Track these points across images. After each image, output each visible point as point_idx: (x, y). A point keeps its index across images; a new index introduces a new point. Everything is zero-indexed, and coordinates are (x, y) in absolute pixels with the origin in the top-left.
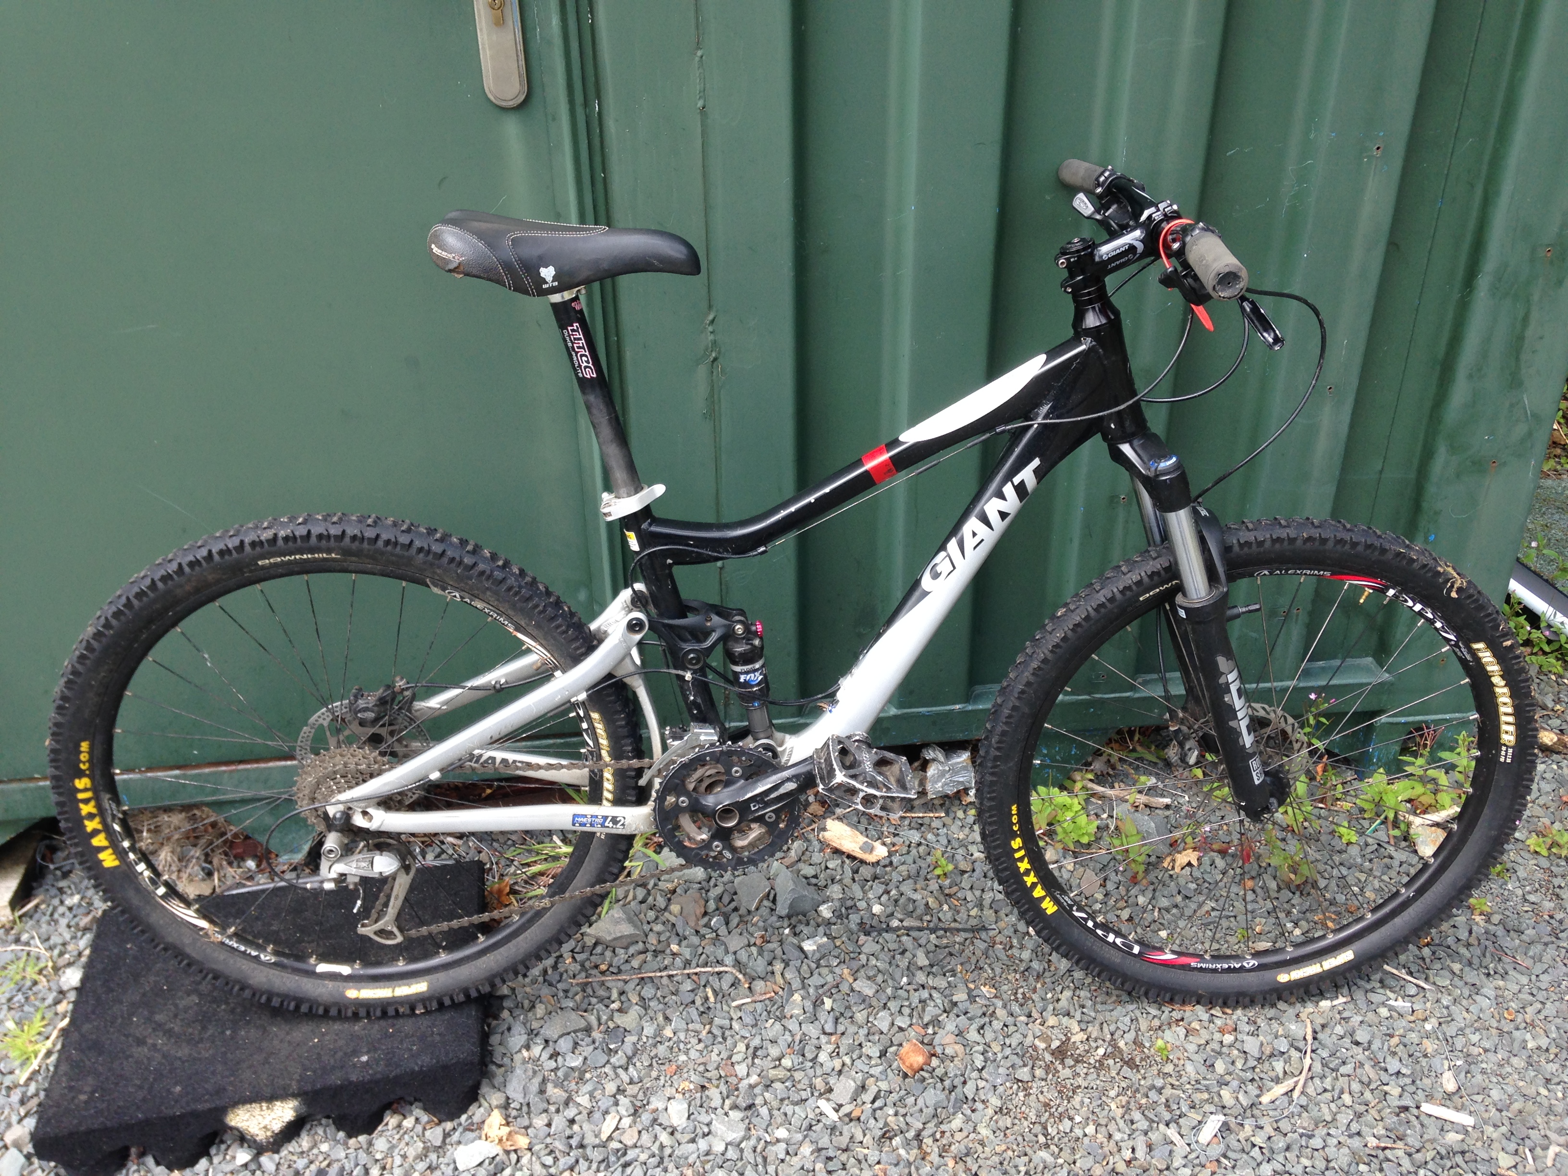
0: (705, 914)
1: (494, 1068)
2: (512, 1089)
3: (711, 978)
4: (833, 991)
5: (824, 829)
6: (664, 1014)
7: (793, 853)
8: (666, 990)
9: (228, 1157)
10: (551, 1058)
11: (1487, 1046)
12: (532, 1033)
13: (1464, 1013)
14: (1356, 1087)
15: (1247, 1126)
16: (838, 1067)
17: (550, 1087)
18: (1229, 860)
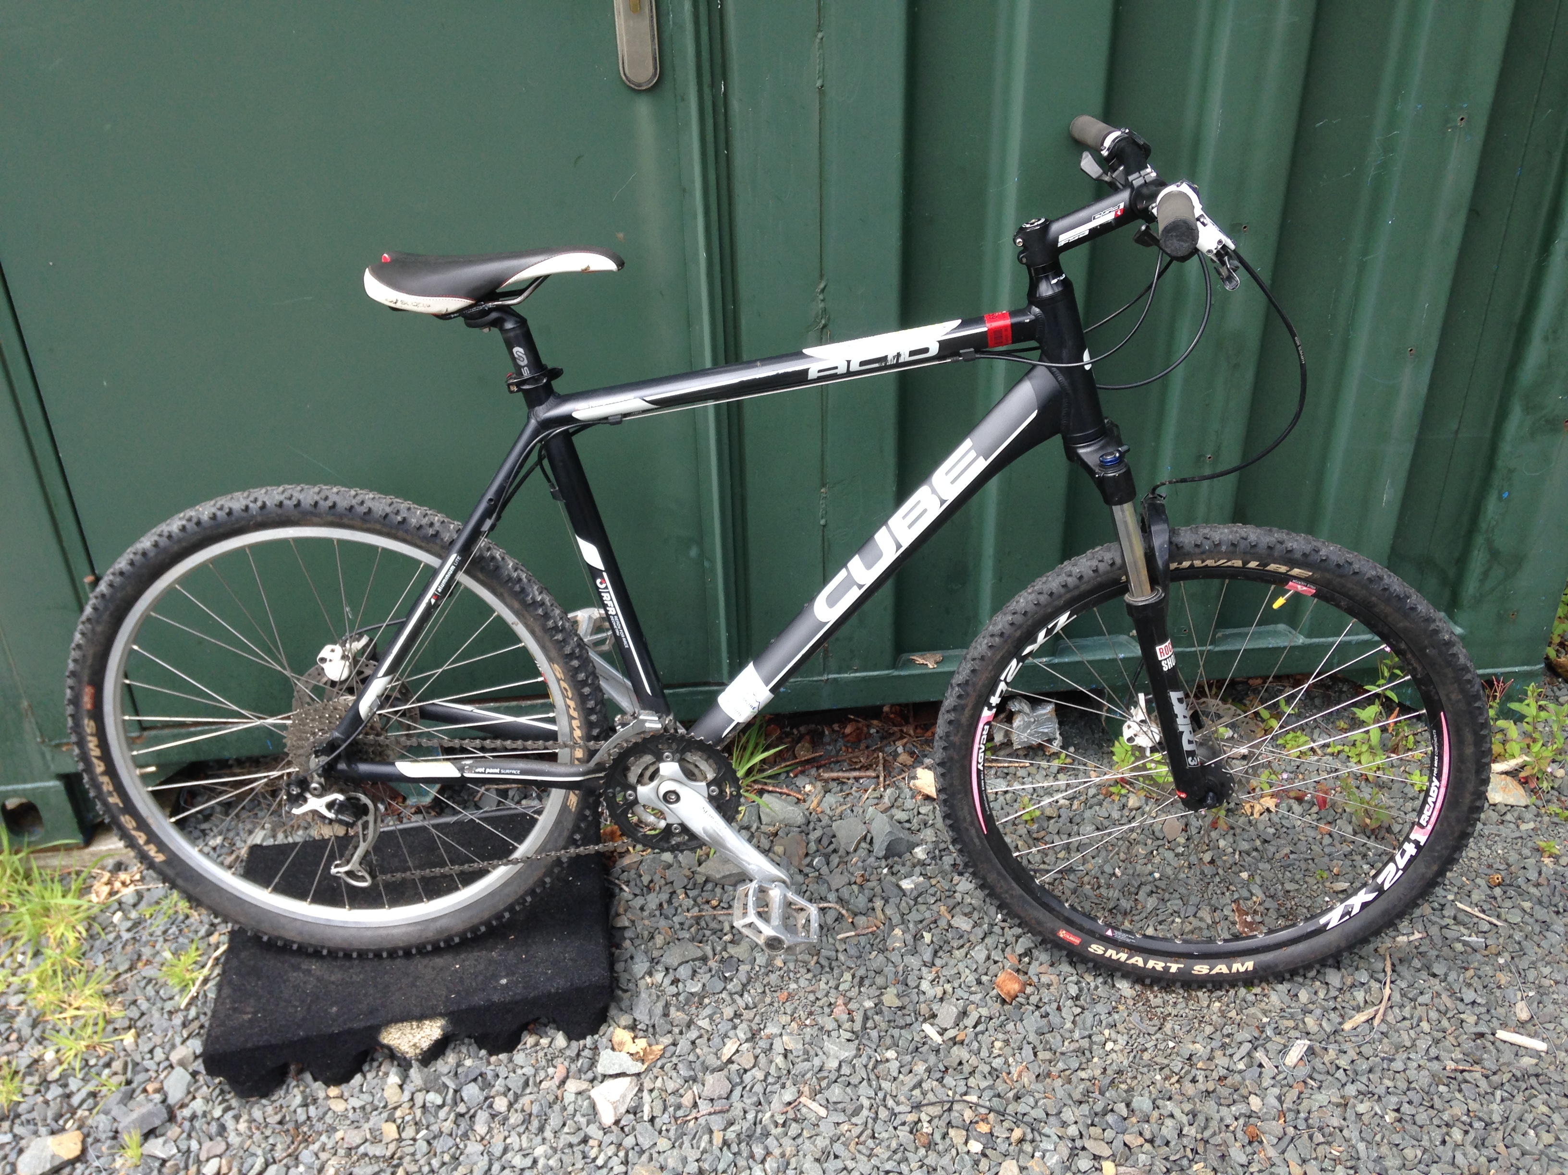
0: (807, 855)
1: (620, 993)
2: (638, 1011)
4: (932, 926)
5: (915, 778)
7: (886, 800)
9: (381, 1074)
10: (672, 984)
11: (1558, 978)
12: (654, 962)
13: (1536, 947)
14: (1434, 1015)
15: (1331, 1051)
16: (940, 995)
17: (672, 1010)
18: (1306, 806)
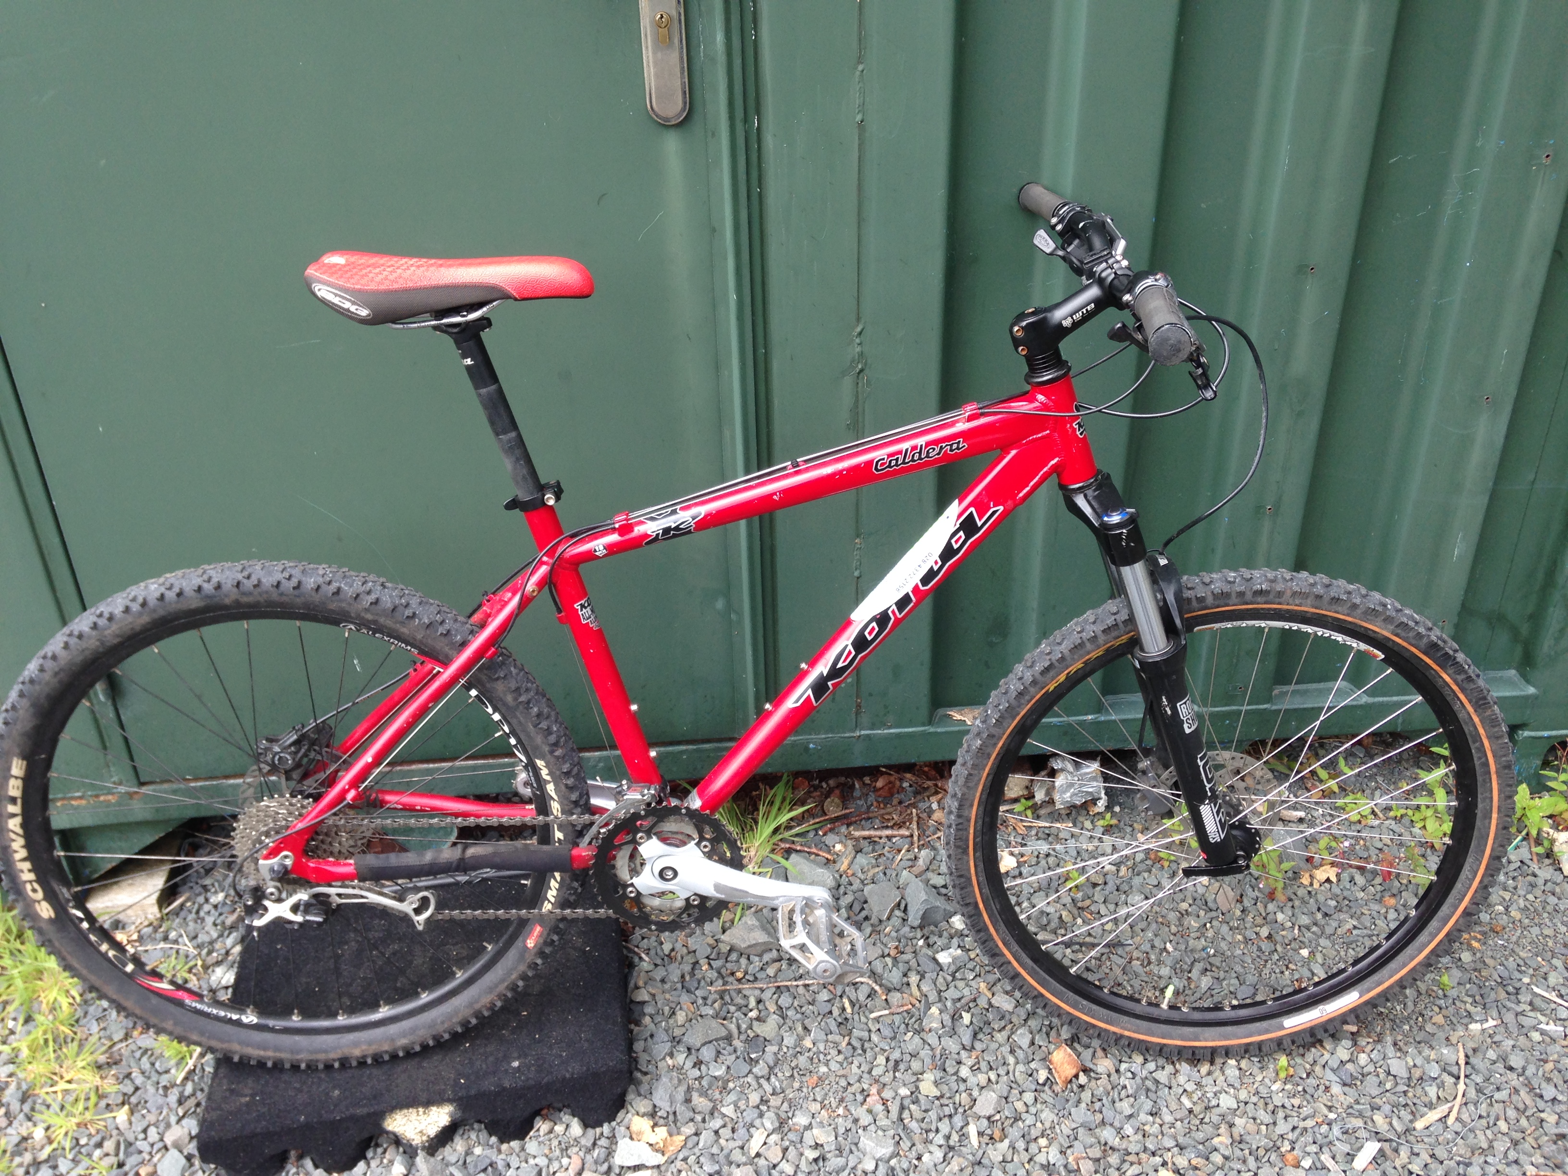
1: (639, 1075)
2: (658, 1097)
3: (847, 989)
4: (971, 1005)
6: (803, 1024)
7: (921, 862)
8: (803, 1000)
9: (385, 1161)
10: (694, 1067)
12: (676, 1041)
14: (1511, 1113)
15: (1402, 1153)
16: (982, 1083)
17: (695, 1096)
18: (1369, 876)
